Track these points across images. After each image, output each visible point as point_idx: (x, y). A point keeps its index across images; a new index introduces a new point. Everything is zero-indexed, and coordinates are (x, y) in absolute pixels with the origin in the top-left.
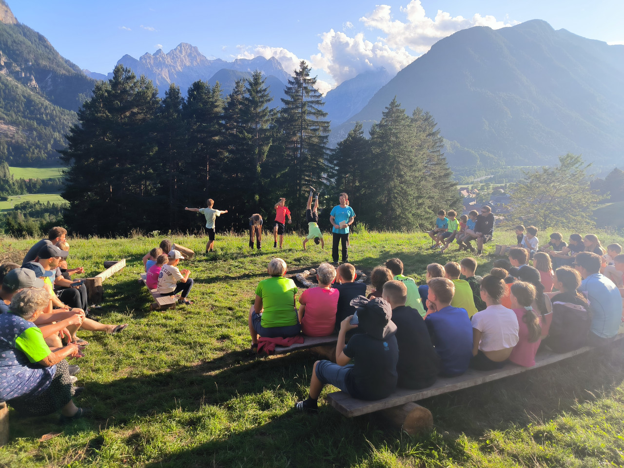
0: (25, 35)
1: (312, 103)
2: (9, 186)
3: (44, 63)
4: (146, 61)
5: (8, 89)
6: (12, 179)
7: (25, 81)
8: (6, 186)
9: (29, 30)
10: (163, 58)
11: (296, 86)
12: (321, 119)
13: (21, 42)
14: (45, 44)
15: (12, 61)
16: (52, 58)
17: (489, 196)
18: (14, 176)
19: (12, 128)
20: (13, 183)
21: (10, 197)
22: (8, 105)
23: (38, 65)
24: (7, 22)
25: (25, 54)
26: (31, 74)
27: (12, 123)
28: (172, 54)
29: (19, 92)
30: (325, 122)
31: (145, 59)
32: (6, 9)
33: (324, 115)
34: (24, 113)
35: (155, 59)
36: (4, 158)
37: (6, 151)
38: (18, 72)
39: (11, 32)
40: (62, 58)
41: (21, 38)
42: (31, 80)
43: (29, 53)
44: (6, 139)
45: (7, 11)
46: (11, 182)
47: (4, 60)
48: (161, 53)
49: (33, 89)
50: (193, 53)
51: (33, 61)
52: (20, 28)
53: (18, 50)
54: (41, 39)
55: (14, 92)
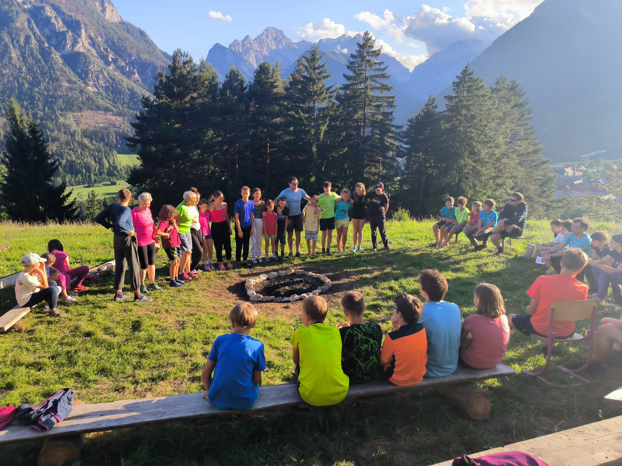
0: (128, 31)
1: (377, 77)
2: (118, 172)
3: (144, 56)
4: (235, 49)
5: (116, 84)
6: (120, 166)
7: (129, 75)
8: (115, 172)
9: (132, 26)
10: (250, 44)
11: (360, 59)
12: (385, 93)
13: (125, 38)
14: (146, 39)
15: (118, 57)
16: (151, 51)
17: (599, 174)
18: (121, 163)
19: (119, 119)
20: (121, 169)
21: (118, 182)
22: (116, 98)
23: (140, 59)
24: (113, 21)
25: (129, 50)
26: (134, 68)
27: (119, 114)
28: (259, 39)
29: (125, 85)
30: (390, 97)
31: (234, 46)
32: (112, 8)
33: (388, 89)
34: (128, 104)
35: (243, 45)
36: (113, 146)
37: (114, 140)
38: (123, 66)
39: (117, 30)
40: (161, 51)
41: (126, 35)
42: (134, 74)
43: (132, 48)
44: (114, 129)
45: (113, 11)
46: (119, 168)
47: (111, 56)
48: (248, 39)
49: (136, 82)
50: (279, 36)
51: (136, 55)
52: (125, 26)
53: (123, 46)
54: (142, 33)
55: (120, 85)
